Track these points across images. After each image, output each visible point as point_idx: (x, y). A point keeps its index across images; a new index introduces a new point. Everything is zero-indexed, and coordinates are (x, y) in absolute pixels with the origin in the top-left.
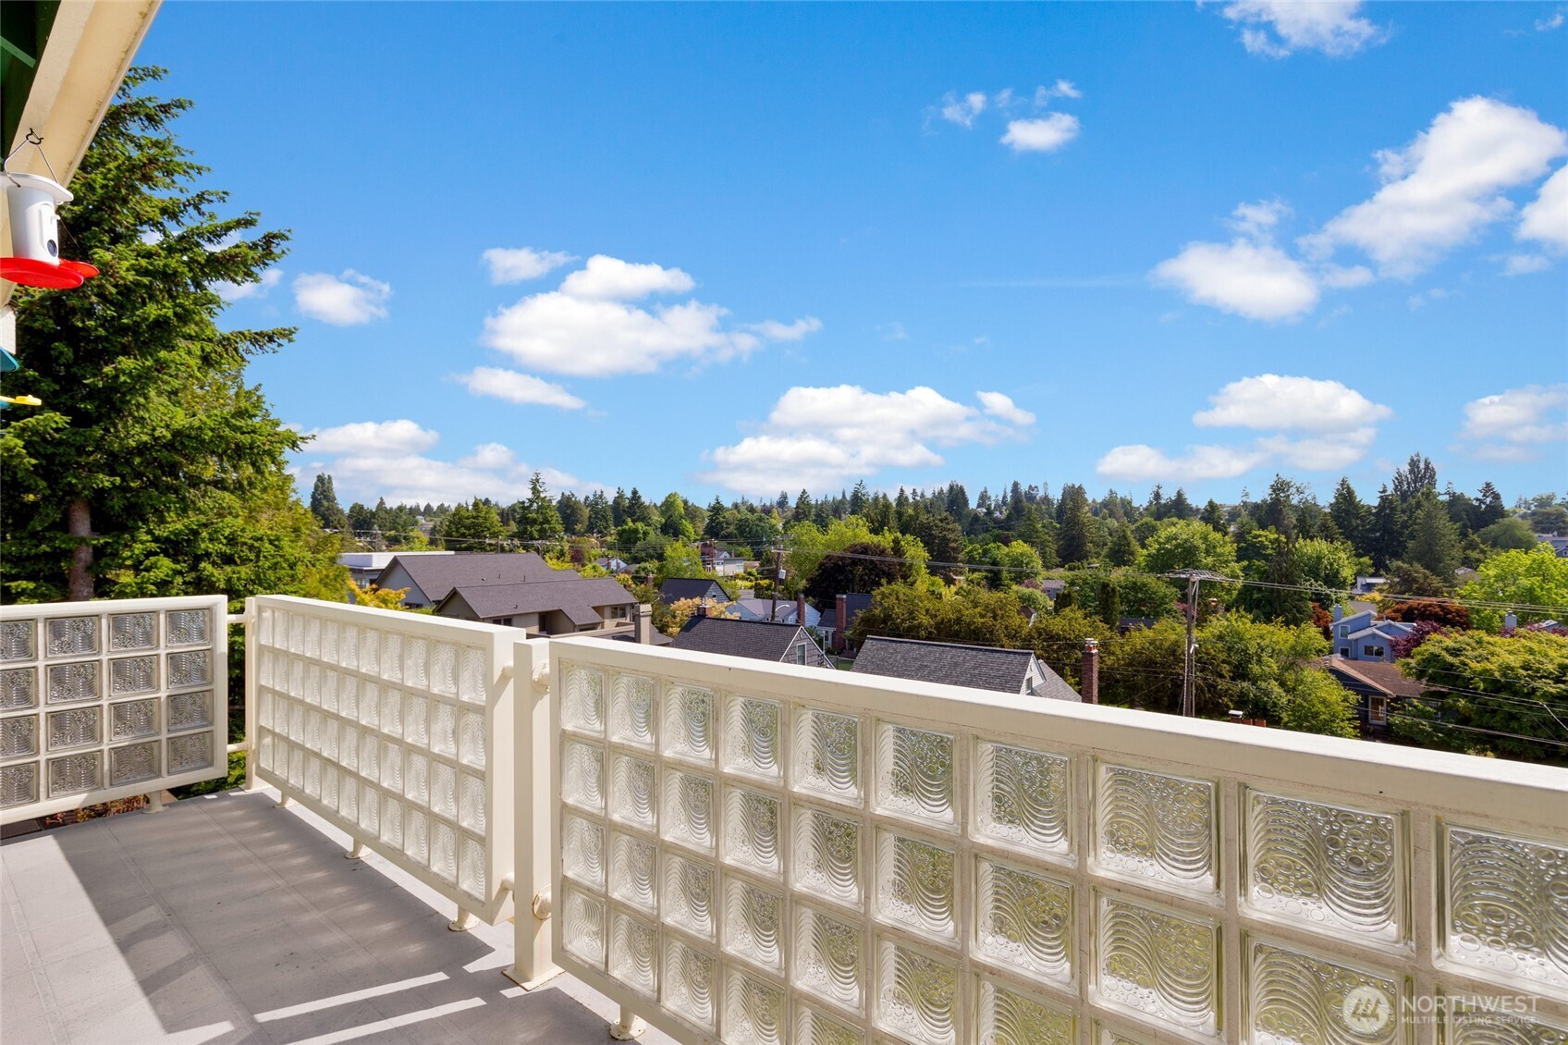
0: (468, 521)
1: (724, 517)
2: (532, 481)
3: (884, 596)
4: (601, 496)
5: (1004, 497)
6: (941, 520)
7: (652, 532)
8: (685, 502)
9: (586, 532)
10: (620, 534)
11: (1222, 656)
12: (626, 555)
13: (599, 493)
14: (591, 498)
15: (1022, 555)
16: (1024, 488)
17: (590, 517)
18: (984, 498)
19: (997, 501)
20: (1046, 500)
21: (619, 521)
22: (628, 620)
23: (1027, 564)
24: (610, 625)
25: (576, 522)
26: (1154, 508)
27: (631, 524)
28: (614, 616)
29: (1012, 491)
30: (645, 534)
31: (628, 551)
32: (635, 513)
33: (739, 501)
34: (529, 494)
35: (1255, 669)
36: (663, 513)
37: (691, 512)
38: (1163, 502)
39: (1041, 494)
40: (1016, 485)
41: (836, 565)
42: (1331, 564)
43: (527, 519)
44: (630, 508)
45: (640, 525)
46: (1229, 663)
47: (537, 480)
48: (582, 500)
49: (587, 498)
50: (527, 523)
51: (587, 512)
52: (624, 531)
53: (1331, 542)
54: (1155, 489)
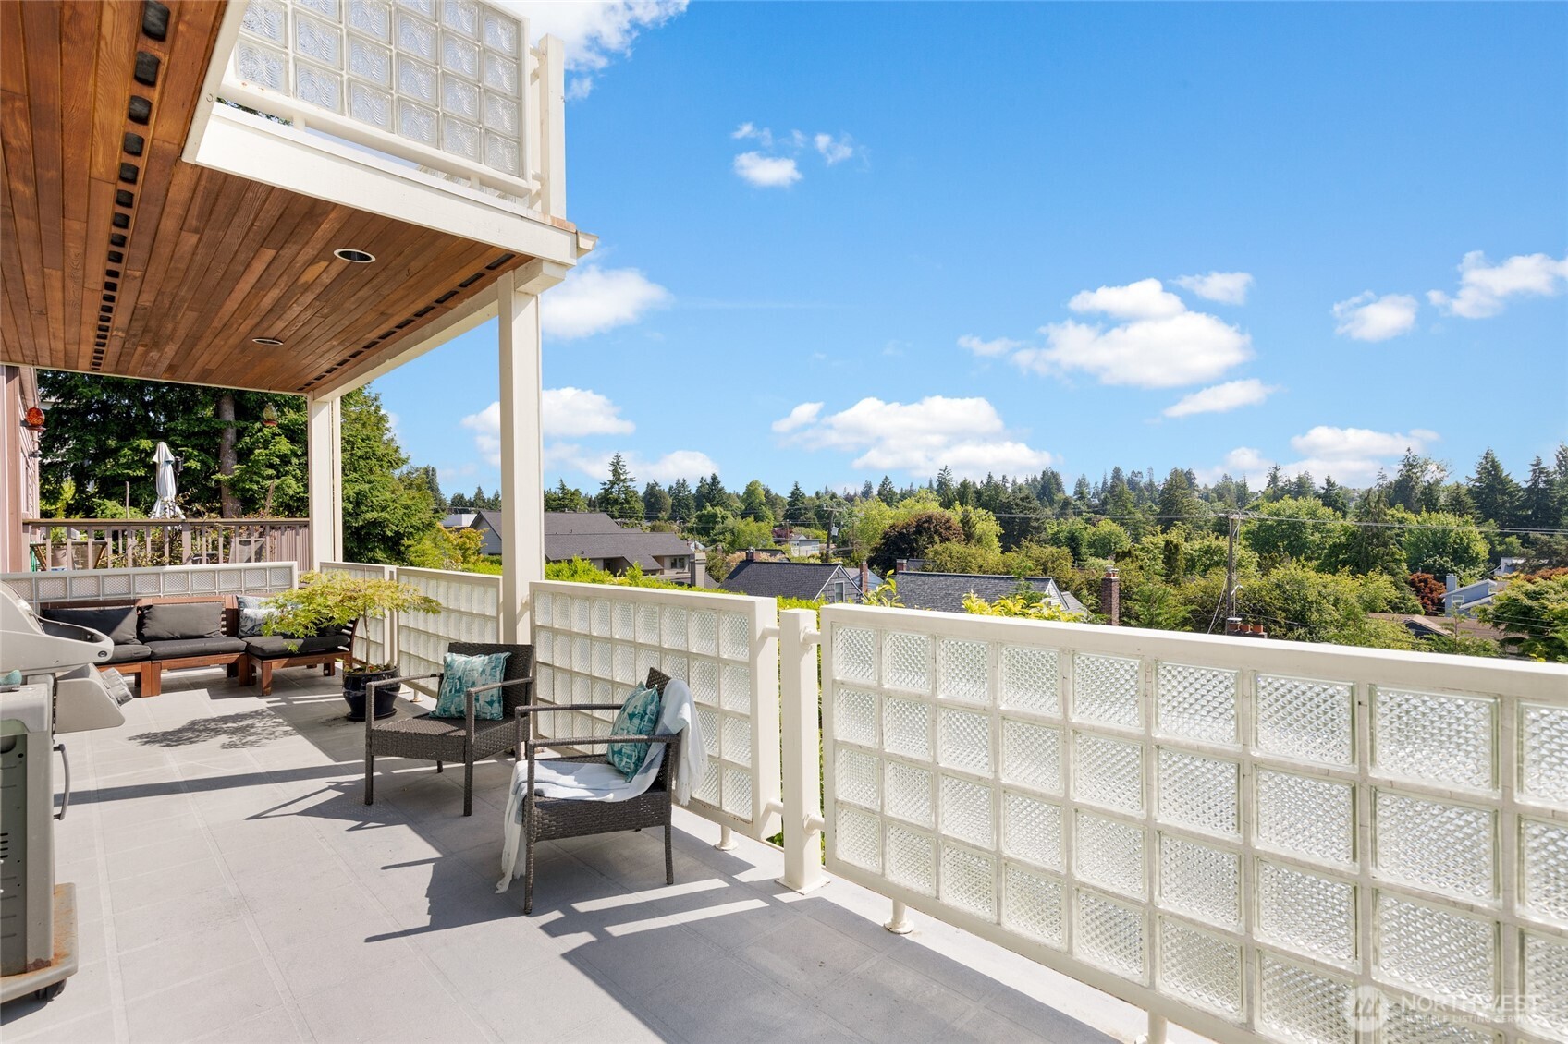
0: (556, 503)
1: (803, 503)
2: (613, 464)
3: (936, 553)
4: (683, 485)
5: (1105, 483)
6: (1022, 499)
7: (730, 516)
8: (767, 491)
9: (669, 519)
10: (700, 518)
11: (1279, 604)
12: (705, 538)
13: (681, 481)
14: (674, 486)
15: (1110, 534)
16: (1126, 474)
17: (673, 505)
18: (1081, 484)
19: (1096, 488)
20: (1151, 486)
21: (700, 506)
22: (686, 570)
23: (1115, 544)
24: (670, 574)
25: (660, 510)
26: (1270, 491)
27: (710, 508)
28: (673, 565)
29: (1113, 478)
30: (724, 518)
31: (708, 535)
32: (714, 497)
33: (822, 491)
34: (611, 477)
35: (1315, 616)
36: (743, 500)
37: (772, 501)
38: (1281, 484)
39: (1144, 481)
40: (1117, 472)
41: (901, 534)
42: (1461, 539)
43: (608, 499)
44: (711, 492)
45: (719, 510)
46: (1285, 610)
47: (618, 463)
48: (667, 490)
49: (671, 488)
50: (609, 503)
51: (670, 501)
52: (703, 515)
53: (1461, 516)
54: (1272, 471)
